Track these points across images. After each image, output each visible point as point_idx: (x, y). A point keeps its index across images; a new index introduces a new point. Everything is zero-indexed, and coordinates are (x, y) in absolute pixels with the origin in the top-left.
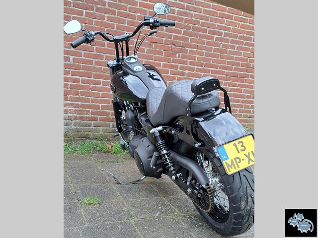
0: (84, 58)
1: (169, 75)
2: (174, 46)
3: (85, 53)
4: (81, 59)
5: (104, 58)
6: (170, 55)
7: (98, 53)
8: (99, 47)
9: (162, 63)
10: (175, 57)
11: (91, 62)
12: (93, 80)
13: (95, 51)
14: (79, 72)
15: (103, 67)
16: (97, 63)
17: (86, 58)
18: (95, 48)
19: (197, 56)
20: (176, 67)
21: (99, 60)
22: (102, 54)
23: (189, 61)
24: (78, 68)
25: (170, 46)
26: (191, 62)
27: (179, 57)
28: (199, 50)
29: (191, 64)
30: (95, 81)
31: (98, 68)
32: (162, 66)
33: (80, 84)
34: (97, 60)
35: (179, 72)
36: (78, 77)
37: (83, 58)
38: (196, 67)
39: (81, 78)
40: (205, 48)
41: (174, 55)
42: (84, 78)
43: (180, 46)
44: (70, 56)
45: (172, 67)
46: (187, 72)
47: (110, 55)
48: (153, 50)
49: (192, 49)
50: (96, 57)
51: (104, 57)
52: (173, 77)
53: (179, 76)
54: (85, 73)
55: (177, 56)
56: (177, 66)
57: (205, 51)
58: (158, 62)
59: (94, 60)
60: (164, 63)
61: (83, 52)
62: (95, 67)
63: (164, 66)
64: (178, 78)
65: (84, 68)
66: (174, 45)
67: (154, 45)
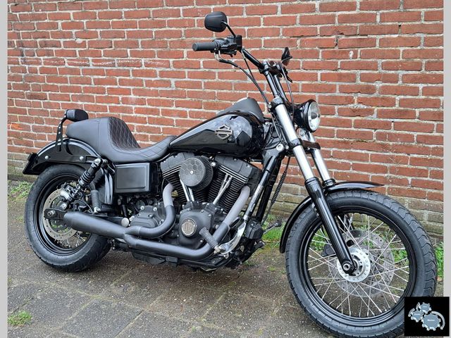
0: (189, 79)
1: (337, 93)
2: (343, 37)
3: (188, 72)
4: (186, 82)
5: (217, 77)
6: (334, 55)
7: (207, 70)
8: (206, 60)
9: (319, 72)
10: (348, 58)
11: (198, 85)
12: (204, 112)
13: (202, 67)
14: (184, 101)
15: (216, 91)
16: (208, 85)
17: (192, 80)
18: (201, 63)
19: (402, 49)
20: (352, 78)
21: (210, 80)
22: (213, 70)
23: (380, 61)
24: (182, 95)
25: (334, 37)
26: (387, 63)
27: (355, 56)
28: (406, 36)
29: (387, 66)
30: (207, 113)
31: (209, 93)
32: (319, 78)
33: (189, 118)
34: (206, 81)
35: (360, 86)
36: (185, 109)
37: (187, 79)
38: (401, 73)
39: (188, 110)
40: (422, 29)
41: (344, 55)
42: (193, 110)
43: (356, 35)
44: (170, 79)
45: (341, 78)
46: (378, 85)
47: (224, 70)
48: (298, 52)
49: (387, 36)
50: (204, 75)
51: (217, 74)
52: (346, 98)
53: (359, 95)
54: (192, 102)
55: (351, 55)
56: (354, 75)
57: (422, 36)
58: (312, 71)
59: (203, 81)
60: (323, 71)
61: (186, 70)
62: (205, 93)
63: (324, 77)
64: (359, 98)
65: (192, 95)
66: (342, 34)
67: (298, 41)
